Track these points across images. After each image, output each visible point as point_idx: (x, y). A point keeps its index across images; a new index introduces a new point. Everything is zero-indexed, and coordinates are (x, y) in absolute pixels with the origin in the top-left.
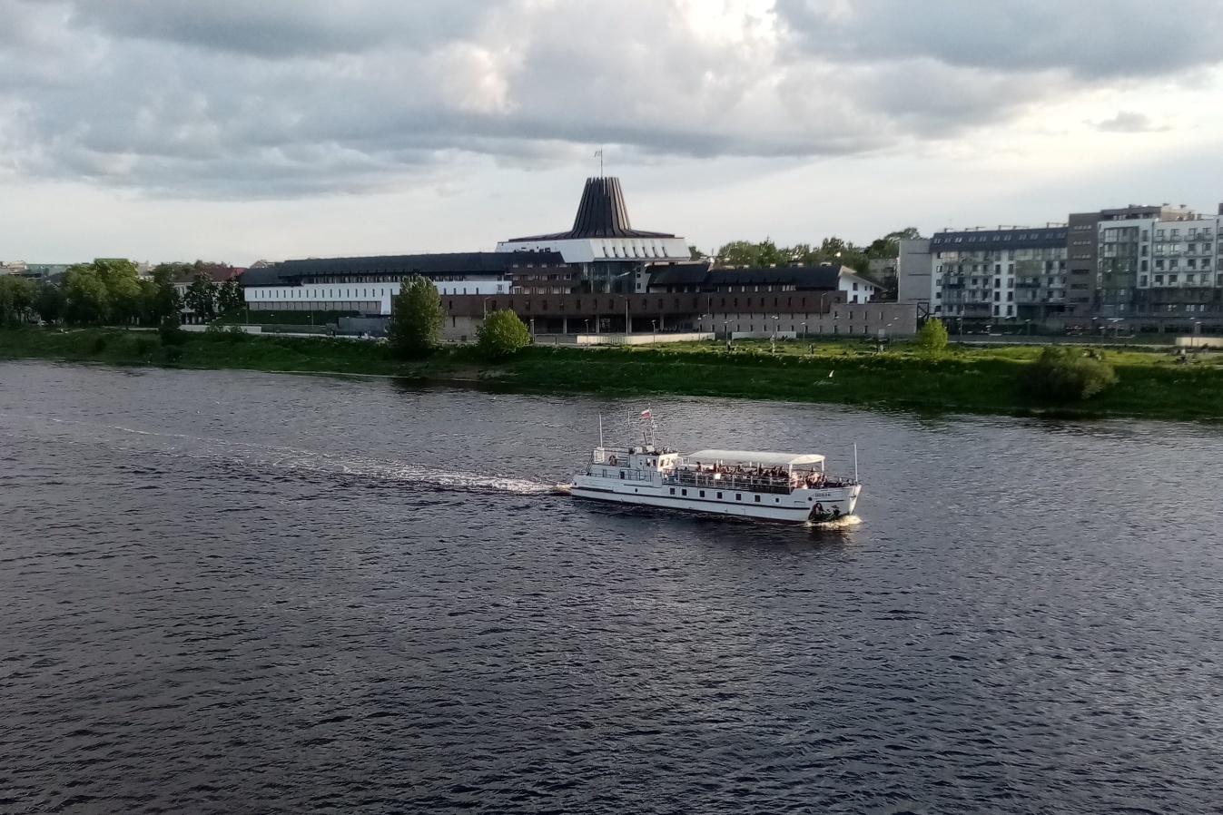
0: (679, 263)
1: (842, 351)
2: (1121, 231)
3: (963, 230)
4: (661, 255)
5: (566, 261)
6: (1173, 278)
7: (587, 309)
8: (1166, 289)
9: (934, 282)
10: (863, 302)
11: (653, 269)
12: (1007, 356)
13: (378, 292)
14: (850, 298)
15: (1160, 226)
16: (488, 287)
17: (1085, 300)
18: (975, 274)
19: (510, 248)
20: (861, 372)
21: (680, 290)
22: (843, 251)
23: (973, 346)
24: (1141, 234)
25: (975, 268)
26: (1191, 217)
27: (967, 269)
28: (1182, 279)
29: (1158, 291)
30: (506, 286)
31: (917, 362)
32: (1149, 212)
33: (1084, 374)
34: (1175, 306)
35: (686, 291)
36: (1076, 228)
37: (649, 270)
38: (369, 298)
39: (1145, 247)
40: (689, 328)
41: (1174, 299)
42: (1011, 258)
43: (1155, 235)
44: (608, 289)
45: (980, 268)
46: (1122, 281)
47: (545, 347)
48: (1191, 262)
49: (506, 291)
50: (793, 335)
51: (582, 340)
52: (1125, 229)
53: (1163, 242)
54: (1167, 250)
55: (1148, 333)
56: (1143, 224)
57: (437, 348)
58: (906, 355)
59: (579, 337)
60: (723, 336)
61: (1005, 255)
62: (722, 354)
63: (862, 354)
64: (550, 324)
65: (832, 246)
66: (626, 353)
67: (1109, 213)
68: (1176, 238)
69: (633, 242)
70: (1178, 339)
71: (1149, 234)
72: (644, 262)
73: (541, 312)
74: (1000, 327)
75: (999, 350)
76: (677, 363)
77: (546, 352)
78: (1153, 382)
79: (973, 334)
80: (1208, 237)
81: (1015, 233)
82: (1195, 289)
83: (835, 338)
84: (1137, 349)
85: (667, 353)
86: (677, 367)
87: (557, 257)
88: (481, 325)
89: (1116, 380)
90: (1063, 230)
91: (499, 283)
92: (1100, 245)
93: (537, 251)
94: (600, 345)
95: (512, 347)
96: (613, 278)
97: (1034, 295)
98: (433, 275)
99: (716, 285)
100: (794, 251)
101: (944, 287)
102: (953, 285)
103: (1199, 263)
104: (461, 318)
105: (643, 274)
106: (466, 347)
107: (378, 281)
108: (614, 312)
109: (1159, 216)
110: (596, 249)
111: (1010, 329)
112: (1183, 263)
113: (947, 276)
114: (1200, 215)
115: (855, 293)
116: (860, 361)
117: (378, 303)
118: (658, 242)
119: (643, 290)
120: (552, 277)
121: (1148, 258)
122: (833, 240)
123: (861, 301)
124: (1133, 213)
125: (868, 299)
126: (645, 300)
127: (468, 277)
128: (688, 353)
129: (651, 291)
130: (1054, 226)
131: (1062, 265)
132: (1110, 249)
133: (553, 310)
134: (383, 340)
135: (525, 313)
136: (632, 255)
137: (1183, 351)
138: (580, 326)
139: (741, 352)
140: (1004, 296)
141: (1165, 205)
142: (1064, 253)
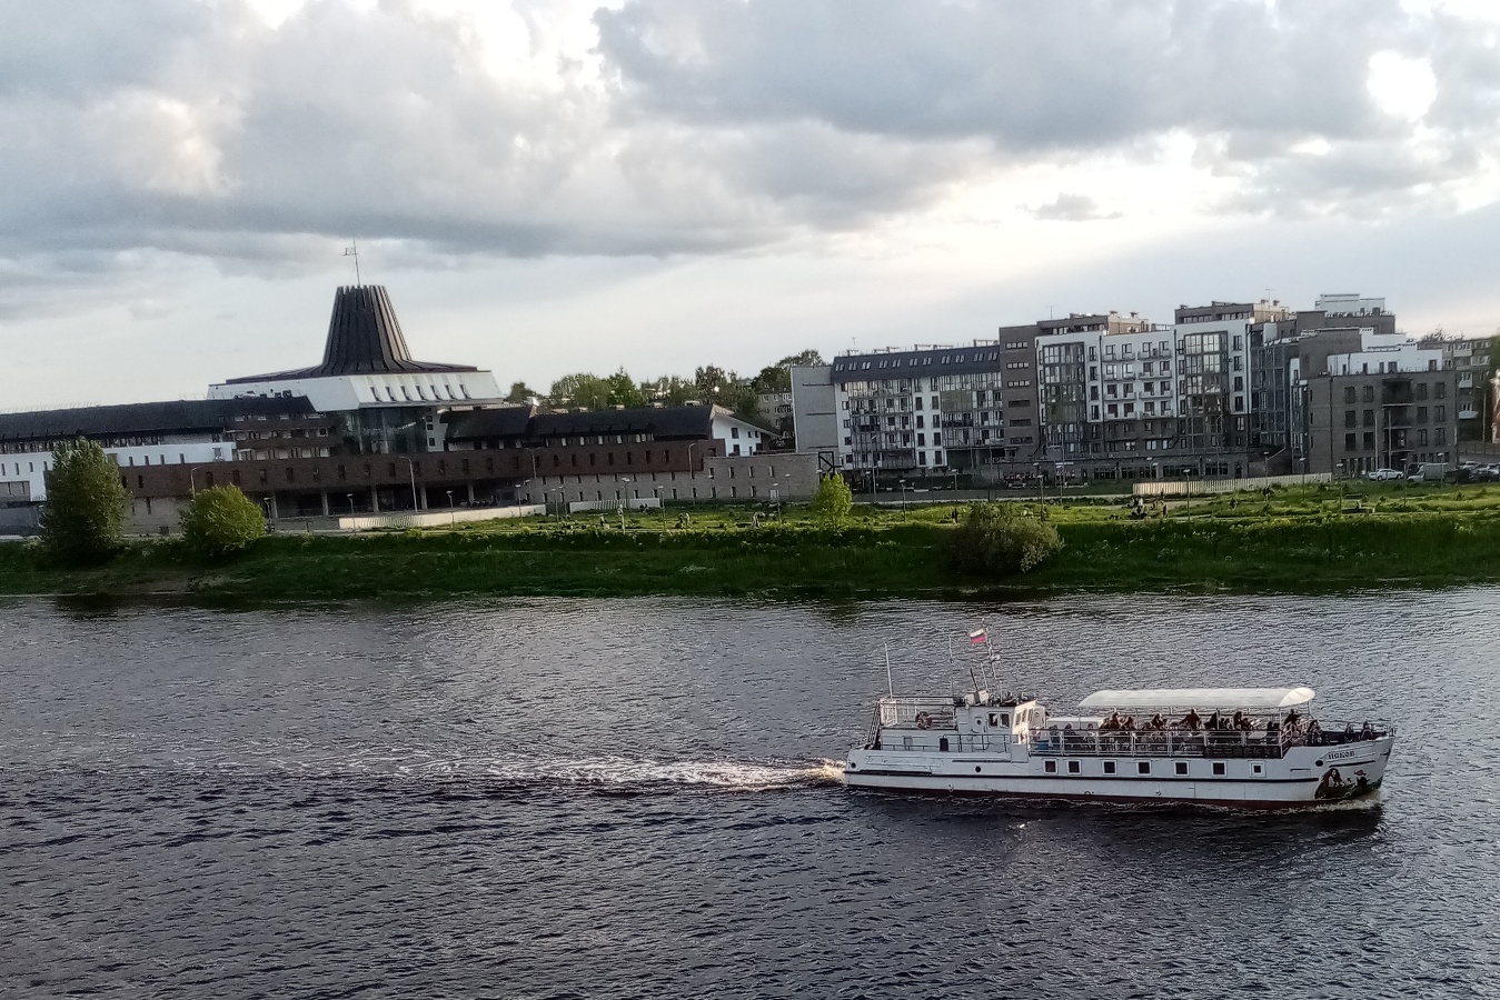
0: (489, 407)
1: (716, 523)
2: (1063, 348)
3: (870, 352)
4: (460, 396)
5: (317, 410)
6: (1129, 408)
7: (356, 478)
8: (1123, 421)
9: (840, 424)
10: (748, 454)
11: (451, 418)
12: (929, 519)
13: (24, 468)
14: (729, 450)
15: (1109, 341)
16: (199, 451)
17: (1029, 439)
18: (892, 410)
19: (229, 393)
20: (744, 551)
21: (493, 445)
22: (723, 385)
23: (891, 507)
24: (1087, 353)
25: (890, 403)
26: (1144, 328)
27: (880, 405)
28: (1139, 408)
29: (1114, 424)
30: (227, 450)
31: (815, 533)
32: (1095, 323)
33: (1022, 537)
34: (1133, 444)
35: (501, 447)
36: (1009, 346)
37: (444, 418)
38: (11, 476)
39: (1093, 369)
40: (510, 500)
41: (1132, 435)
42: (934, 388)
43: (1104, 352)
44: (386, 448)
45: (897, 402)
46: (1069, 413)
47: (291, 538)
48: (1148, 387)
49: (228, 457)
50: (654, 502)
51: (350, 524)
52: (1067, 346)
53: (1114, 361)
54: (1118, 371)
55: (1103, 480)
56: (1088, 338)
57: (122, 547)
58: (802, 525)
59: (341, 520)
60: (559, 509)
61: (926, 385)
62: (553, 534)
63: (743, 526)
64: (304, 502)
65: (709, 377)
66: (414, 539)
67: (1046, 326)
68: (1128, 356)
69: (417, 380)
70: (1135, 486)
71: (1097, 351)
72: (437, 408)
73: (287, 486)
74: (925, 481)
75: (921, 512)
76: (488, 551)
77: (293, 545)
78: (1105, 545)
79: (893, 491)
80: (1165, 353)
81: (936, 354)
82: (1153, 421)
83: (713, 505)
84: (1087, 502)
85: (474, 537)
86: (489, 557)
87: (303, 405)
88: (187, 510)
89: (1062, 544)
90: (995, 348)
91: (217, 445)
92: (1040, 368)
93: (271, 395)
94: (374, 529)
95: (239, 539)
96: (391, 431)
97: (966, 437)
98: (109, 438)
99: (543, 437)
100: (656, 386)
101: (854, 430)
102: (865, 426)
103: (1157, 387)
104: (160, 500)
105: (436, 423)
106: (167, 544)
107: (23, 451)
108: (399, 480)
109: (1107, 328)
110: (360, 390)
111: (937, 483)
112: (1138, 387)
113: (856, 413)
114: (1154, 325)
115: (736, 442)
116: (742, 536)
117: (25, 484)
118: (453, 378)
119: (439, 448)
120: (298, 433)
121: (1098, 383)
122: (710, 369)
123: (744, 452)
124: (1075, 324)
125: (754, 450)
126: (442, 462)
127: (167, 438)
128: (504, 536)
129: (452, 448)
130: (984, 344)
131: (997, 396)
132: (1053, 373)
133: (304, 483)
134: (34, 540)
135: (260, 488)
136: (416, 397)
137: (1141, 501)
138: (343, 504)
139: (579, 530)
140: (929, 439)
141: (1112, 312)
142: (997, 380)
